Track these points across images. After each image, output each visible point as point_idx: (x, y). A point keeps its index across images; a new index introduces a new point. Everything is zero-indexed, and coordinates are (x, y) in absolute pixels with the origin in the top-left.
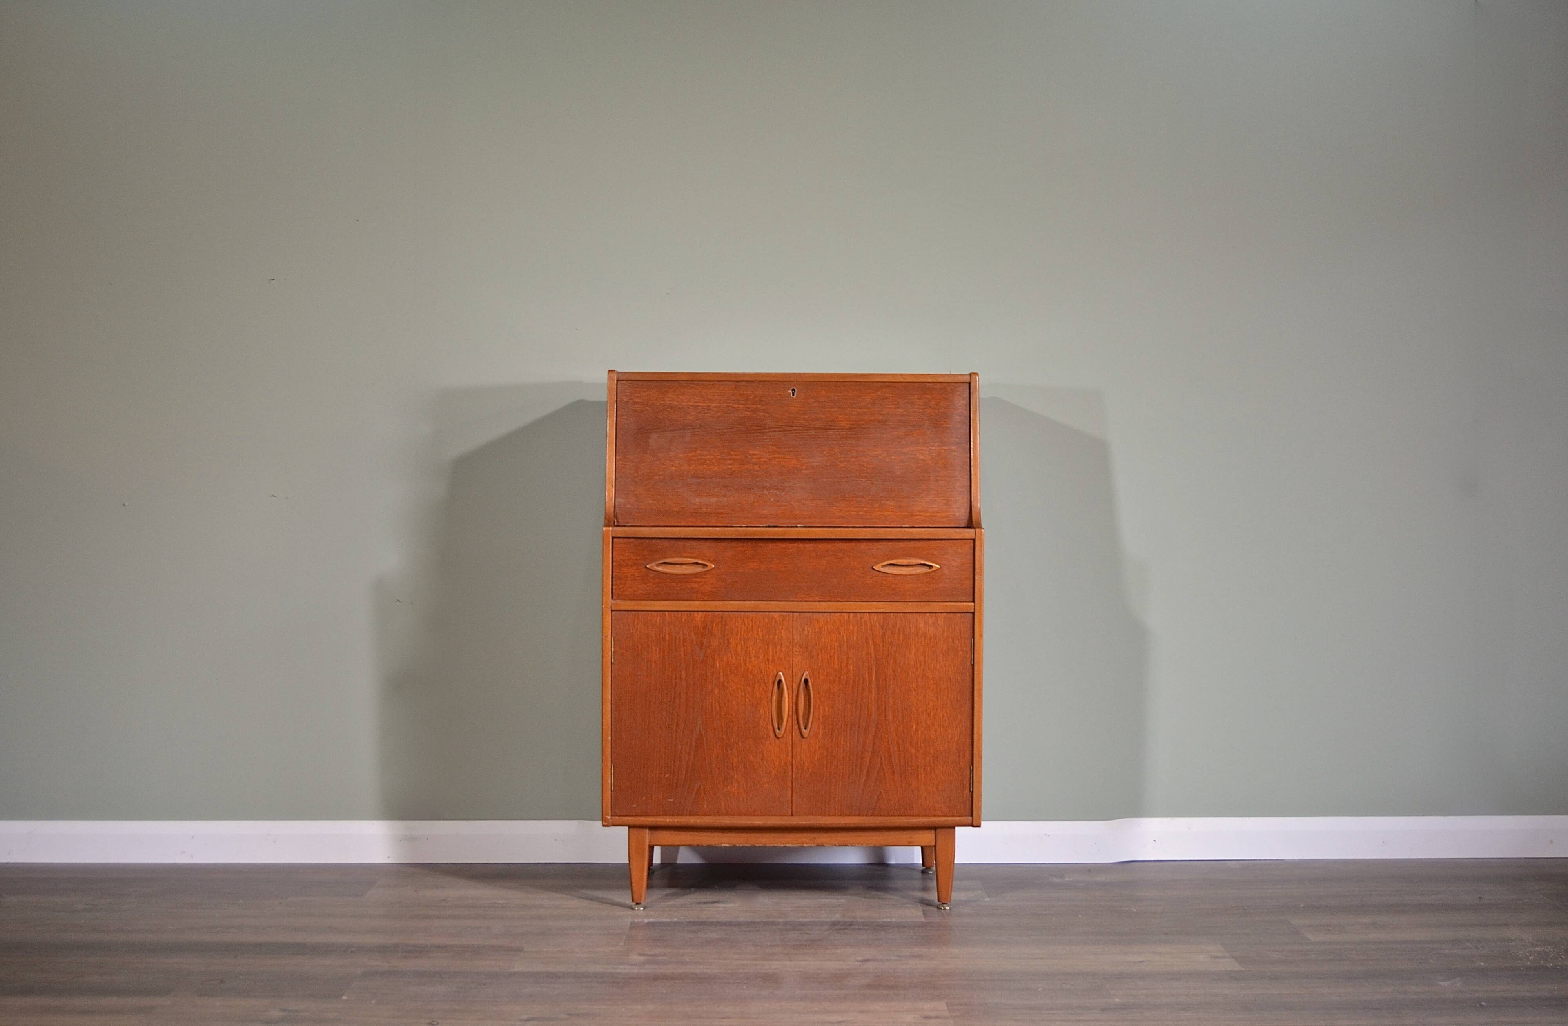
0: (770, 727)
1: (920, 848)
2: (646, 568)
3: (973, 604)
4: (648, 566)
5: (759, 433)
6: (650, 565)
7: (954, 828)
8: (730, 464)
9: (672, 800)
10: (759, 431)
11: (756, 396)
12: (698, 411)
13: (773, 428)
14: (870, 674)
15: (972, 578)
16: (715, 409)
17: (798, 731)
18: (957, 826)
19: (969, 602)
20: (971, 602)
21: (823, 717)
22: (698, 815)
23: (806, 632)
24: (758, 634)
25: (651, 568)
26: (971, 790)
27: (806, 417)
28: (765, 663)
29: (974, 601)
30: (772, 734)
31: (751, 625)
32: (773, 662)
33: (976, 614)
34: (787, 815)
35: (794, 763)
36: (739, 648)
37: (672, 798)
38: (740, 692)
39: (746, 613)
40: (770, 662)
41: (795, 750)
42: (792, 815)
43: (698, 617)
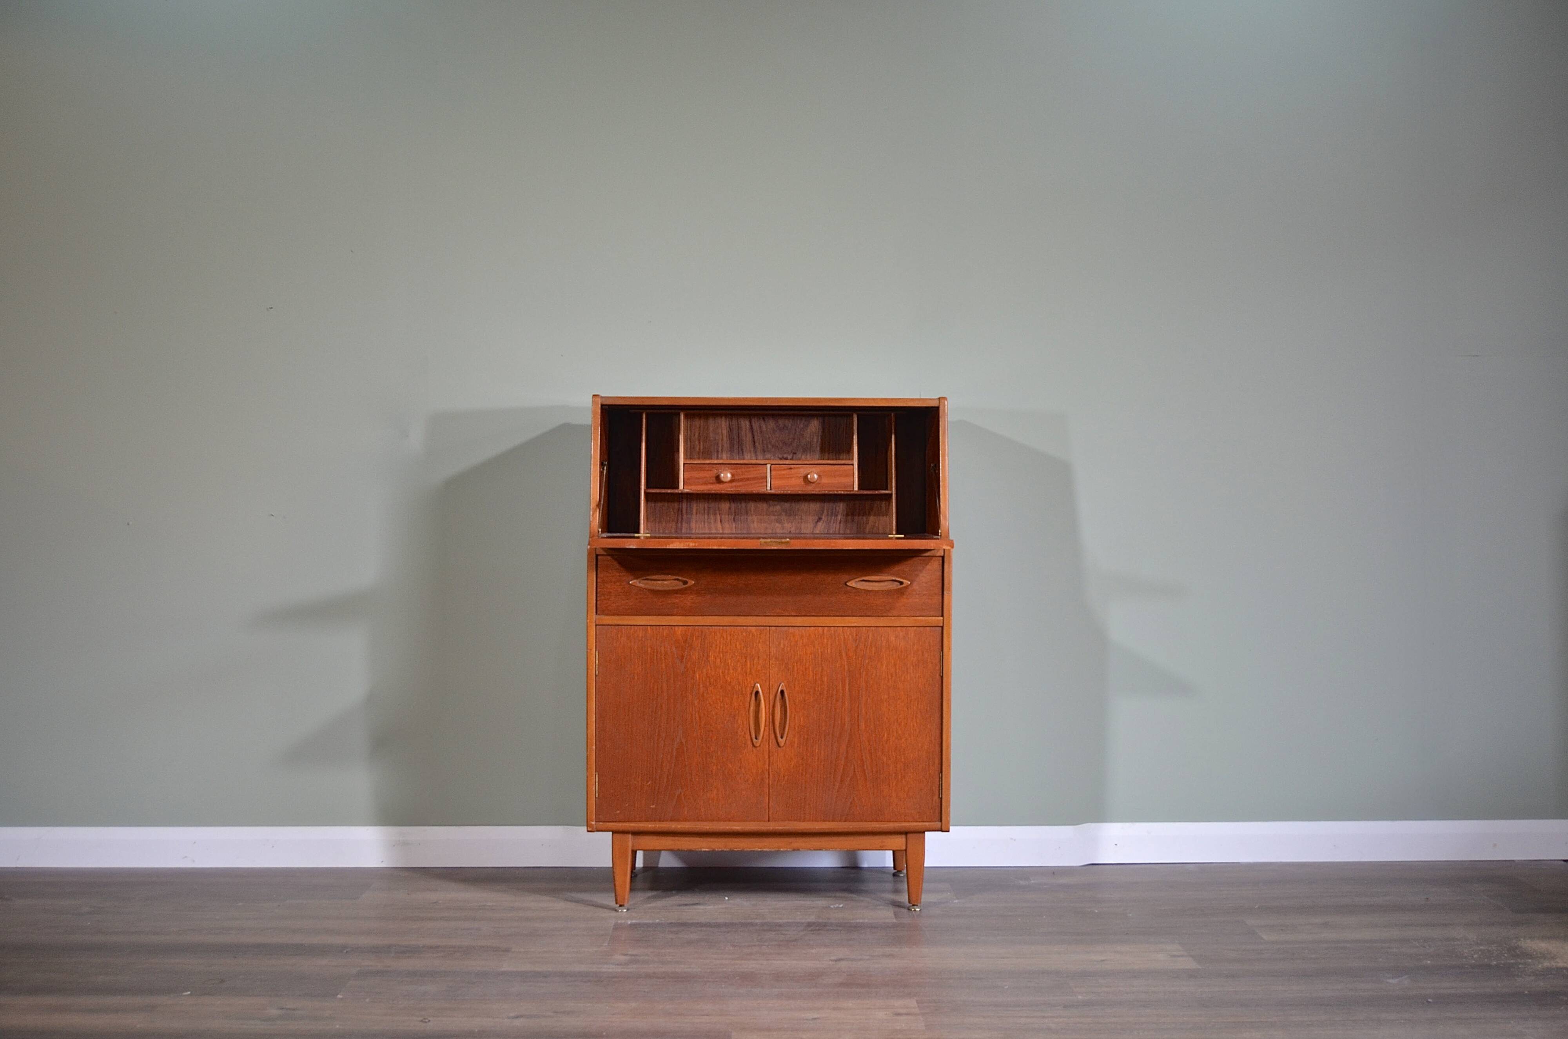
0: (748, 736)
1: (891, 851)
2: (629, 584)
3: (941, 618)
4: (631, 582)
7: (924, 833)
9: (654, 806)
14: (844, 685)
15: (941, 594)
17: (774, 740)
18: (927, 831)
19: (938, 616)
20: (940, 616)
21: (798, 727)
22: (678, 821)
23: (782, 646)
24: (736, 647)
25: (634, 585)
26: (940, 796)
28: (743, 674)
29: (942, 616)
30: (749, 742)
31: (729, 638)
32: (751, 673)
33: (945, 628)
34: (764, 821)
35: (770, 770)
36: (718, 660)
37: (653, 805)
38: (719, 703)
39: (725, 627)
40: (748, 673)
41: (771, 758)
42: (769, 821)
43: (679, 631)
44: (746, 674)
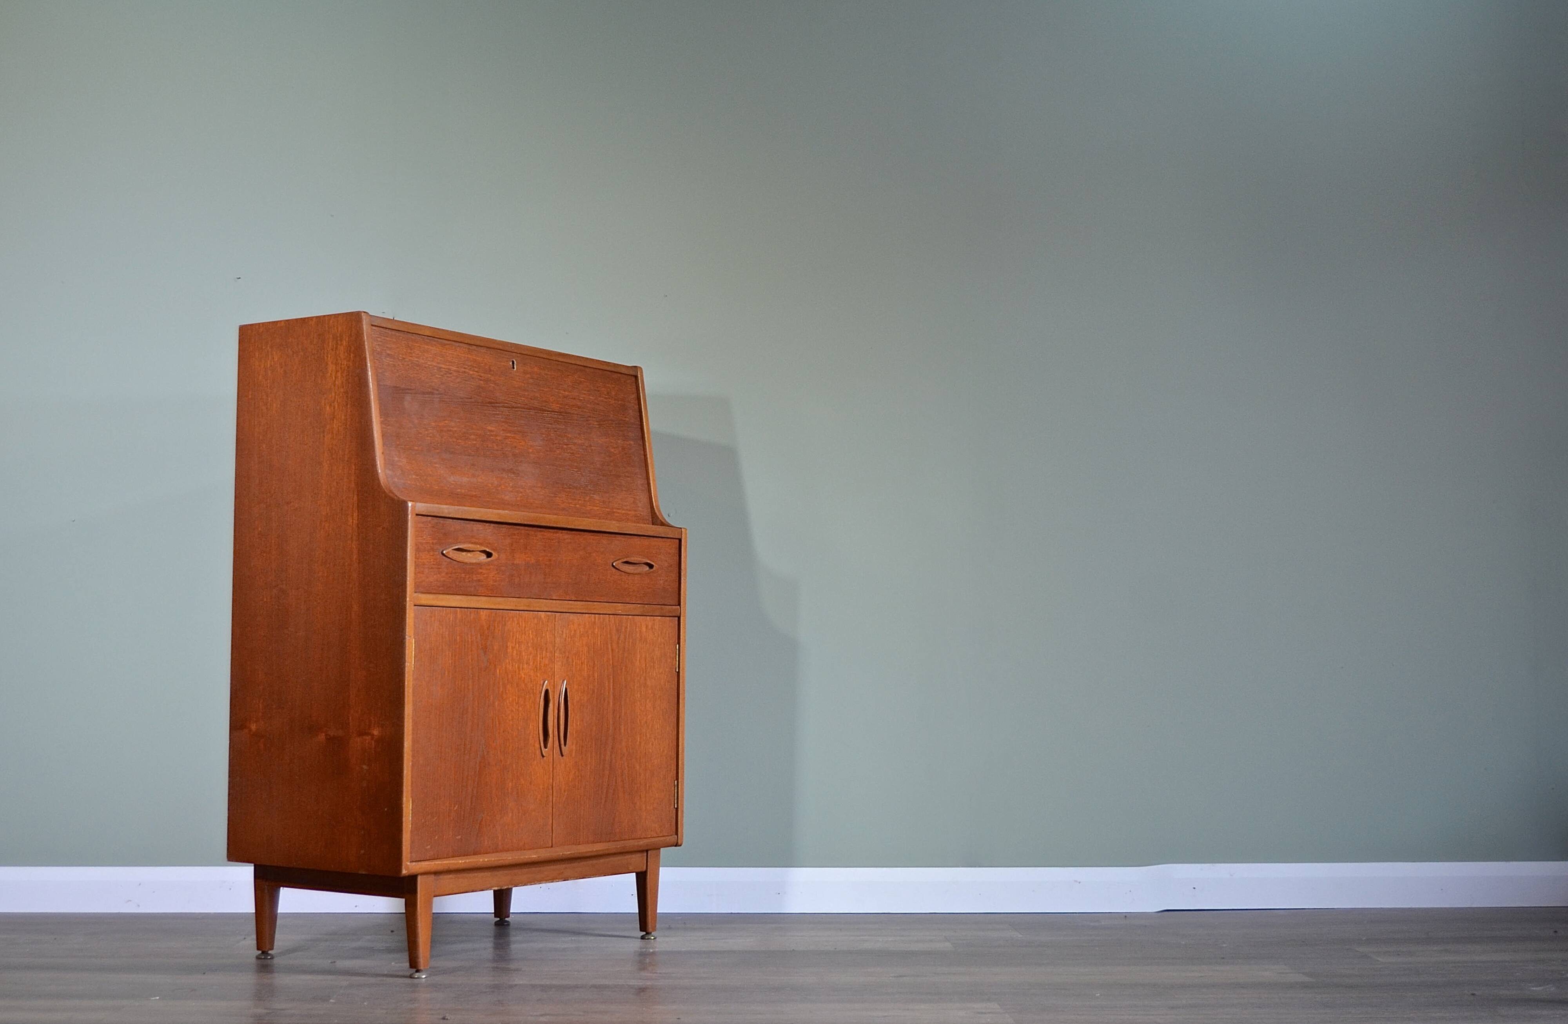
0: (537, 746)
1: (635, 874)
2: (443, 554)
3: (679, 607)
4: (444, 552)
5: (492, 406)
6: (447, 551)
7: (660, 849)
8: (473, 440)
9: (460, 837)
10: (493, 405)
11: (486, 364)
12: (442, 373)
13: (502, 403)
14: (609, 682)
15: (677, 581)
16: (455, 374)
17: (558, 747)
18: (662, 847)
19: (675, 605)
20: (677, 605)
21: (576, 733)
22: (480, 854)
23: (564, 635)
24: (529, 636)
25: (447, 555)
26: (676, 807)
27: (526, 394)
28: (534, 670)
29: (679, 605)
30: (538, 752)
31: (524, 626)
32: (540, 669)
33: (682, 618)
34: (548, 847)
35: (554, 785)
36: (515, 652)
37: (459, 835)
38: (515, 704)
39: (521, 612)
40: (538, 669)
41: (555, 771)
42: (552, 847)
43: (483, 613)
44: (537, 669)
